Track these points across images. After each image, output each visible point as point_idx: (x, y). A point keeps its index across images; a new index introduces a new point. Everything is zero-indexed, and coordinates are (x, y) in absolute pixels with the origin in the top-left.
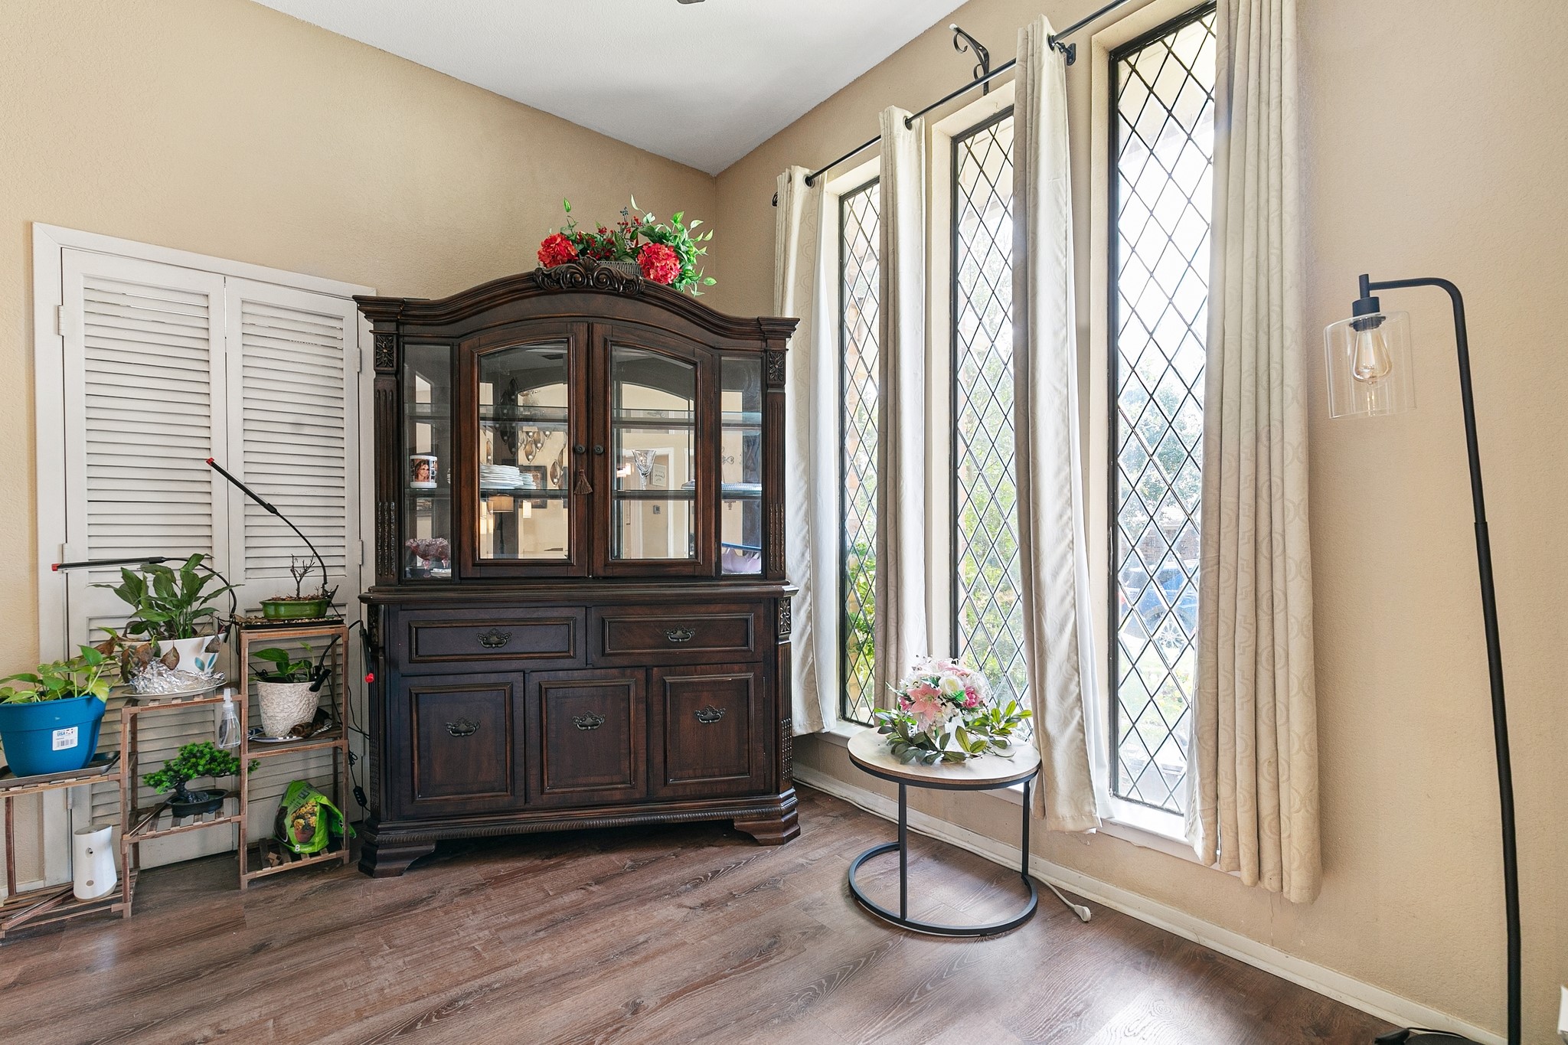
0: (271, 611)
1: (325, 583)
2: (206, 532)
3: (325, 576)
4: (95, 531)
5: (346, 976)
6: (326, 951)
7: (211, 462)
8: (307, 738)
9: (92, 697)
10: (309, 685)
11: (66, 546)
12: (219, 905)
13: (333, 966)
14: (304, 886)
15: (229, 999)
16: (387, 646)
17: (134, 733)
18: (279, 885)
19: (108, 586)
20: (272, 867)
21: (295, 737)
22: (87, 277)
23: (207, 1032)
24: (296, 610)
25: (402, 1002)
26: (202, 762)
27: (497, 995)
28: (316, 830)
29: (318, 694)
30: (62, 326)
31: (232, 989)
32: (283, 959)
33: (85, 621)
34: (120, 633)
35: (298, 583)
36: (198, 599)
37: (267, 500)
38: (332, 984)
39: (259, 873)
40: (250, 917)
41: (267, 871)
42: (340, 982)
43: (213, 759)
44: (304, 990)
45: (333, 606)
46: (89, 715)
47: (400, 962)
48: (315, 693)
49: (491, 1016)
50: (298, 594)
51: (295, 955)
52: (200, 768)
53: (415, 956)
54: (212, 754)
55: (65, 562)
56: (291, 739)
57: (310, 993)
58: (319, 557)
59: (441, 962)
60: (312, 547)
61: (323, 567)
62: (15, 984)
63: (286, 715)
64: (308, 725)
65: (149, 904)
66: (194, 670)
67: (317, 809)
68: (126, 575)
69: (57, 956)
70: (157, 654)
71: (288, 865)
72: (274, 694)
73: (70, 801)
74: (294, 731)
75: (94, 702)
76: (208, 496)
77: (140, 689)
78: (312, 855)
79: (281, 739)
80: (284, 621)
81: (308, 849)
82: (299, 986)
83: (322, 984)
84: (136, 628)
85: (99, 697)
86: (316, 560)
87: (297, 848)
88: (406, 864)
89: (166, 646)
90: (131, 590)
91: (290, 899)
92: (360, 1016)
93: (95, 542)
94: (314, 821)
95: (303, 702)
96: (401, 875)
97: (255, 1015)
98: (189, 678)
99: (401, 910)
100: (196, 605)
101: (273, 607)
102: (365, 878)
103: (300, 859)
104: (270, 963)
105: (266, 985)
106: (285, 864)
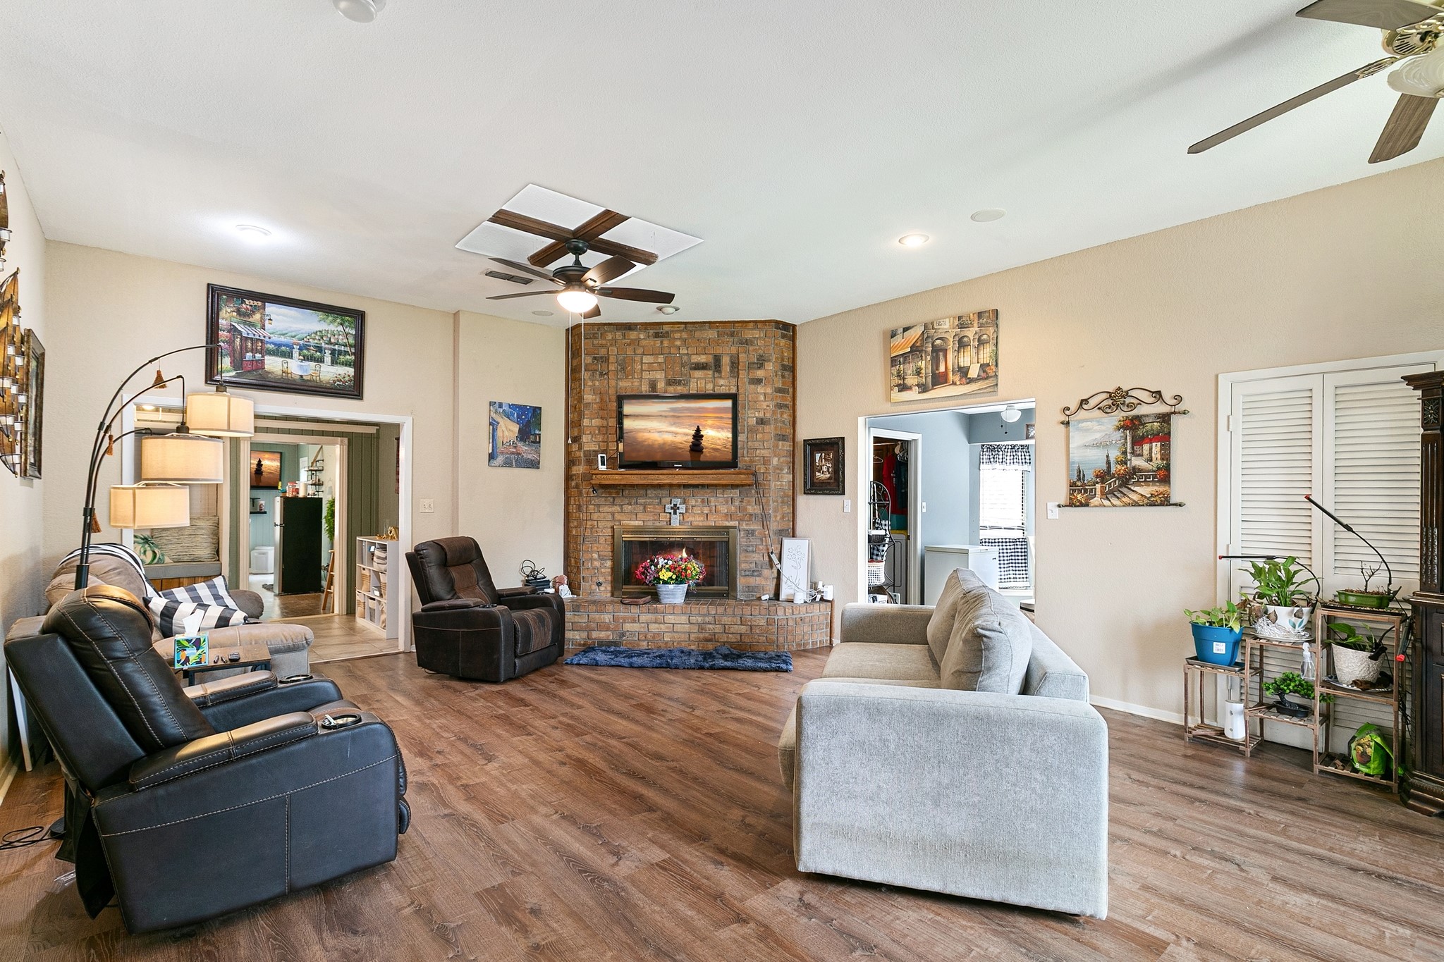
0: (1343, 598)
1: (1390, 583)
2: (1308, 541)
3: (1390, 578)
4: (1245, 538)
5: (1339, 833)
6: (1338, 819)
7: (1308, 498)
8: (1364, 691)
9: (1231, 629)
10: (1369, 654)
11: (1230, 545)
12: (1294, 773)
13: (1335, 826)
14: (1353, 789)
15: (1271, 807)
16: (1424, 638)
17: (1262, 657)
18: (1338, 782)
19: (1246, 570)
20: (1336, 768)
21: (1355, 688)
22: (1245, 396)
23: (1252, 812)
24: (1364, 601)
25: (1361, 859)
26: (1293, 684)
27: (1430, 894)
28: (1372, 759)
29: (1378, 662)
30: (1231, 427)
31: (1274, 805)
32: (1310, 809)
33: (1239, 588)
34: (1251, 598)
35: (1367, 581)
36: (1293, 584)
37: (1345, 521)
38: (1328, 832)
39: (1325, 768)
40: (1307, 786)
41: (1331, 769)
42: (1332, 833)
43: (1301, 684)
44: (1310, 825)
45: (1397, 601)
46: (1232, 639)
47: (1379, 847)
48: (1374, 662)
49: (1414, 897)
50: (1366, 589)
51: (1319, 811)
52: (1291, 687)
53: (1392, 851)
54: (1300, 681)
55: (1230, 555)
56: (1352, 688)
57: (1313, 828)
58: (1385, 563)
59: (1407, 862)
60: (1380, 555)
61: (1389, 571)
62: (1189, 756)
63: (1350, 671)
64: (1366, 682)
65: (1261, 756)
66: (1289, 627)
67: (1372, 744)
68: (1254, 566)
69: (1210, 755)
70: (1266, 612)
71: (1346, 772)
72: (1341, 654)
73: (1229, 685)
74: (1355, 683)
75: (1233, 633)
76: (1309, 518)
77: (1258, 631)
78: (1367, 774)
79: (1345, 686)
80: (1352, 606)
81: (1365, 770)
82: (1309, 823)
83: (1323, 829)
84: (1261, 596)
85: (1235, 629)
86: (1383, 566)
87: (1357, 766)
88: (1435, 811)
89: (1271, 609)
90: (1258, 573)
91: (1339, 790)
92: (1331, 849)
93: (1245, 544)
94: (1370, 751)
95: (1364, 665)
96: (1431, 816)
97: (1278, 819)
98: (1285, 631)
99: (1409, 830)
100: (1292, 588)
101: (1344, 596)
102: (1402, 806)
103: (1357, 773)
104: (1301, 807)
105: (1292, 813)
106: (1345, 771)
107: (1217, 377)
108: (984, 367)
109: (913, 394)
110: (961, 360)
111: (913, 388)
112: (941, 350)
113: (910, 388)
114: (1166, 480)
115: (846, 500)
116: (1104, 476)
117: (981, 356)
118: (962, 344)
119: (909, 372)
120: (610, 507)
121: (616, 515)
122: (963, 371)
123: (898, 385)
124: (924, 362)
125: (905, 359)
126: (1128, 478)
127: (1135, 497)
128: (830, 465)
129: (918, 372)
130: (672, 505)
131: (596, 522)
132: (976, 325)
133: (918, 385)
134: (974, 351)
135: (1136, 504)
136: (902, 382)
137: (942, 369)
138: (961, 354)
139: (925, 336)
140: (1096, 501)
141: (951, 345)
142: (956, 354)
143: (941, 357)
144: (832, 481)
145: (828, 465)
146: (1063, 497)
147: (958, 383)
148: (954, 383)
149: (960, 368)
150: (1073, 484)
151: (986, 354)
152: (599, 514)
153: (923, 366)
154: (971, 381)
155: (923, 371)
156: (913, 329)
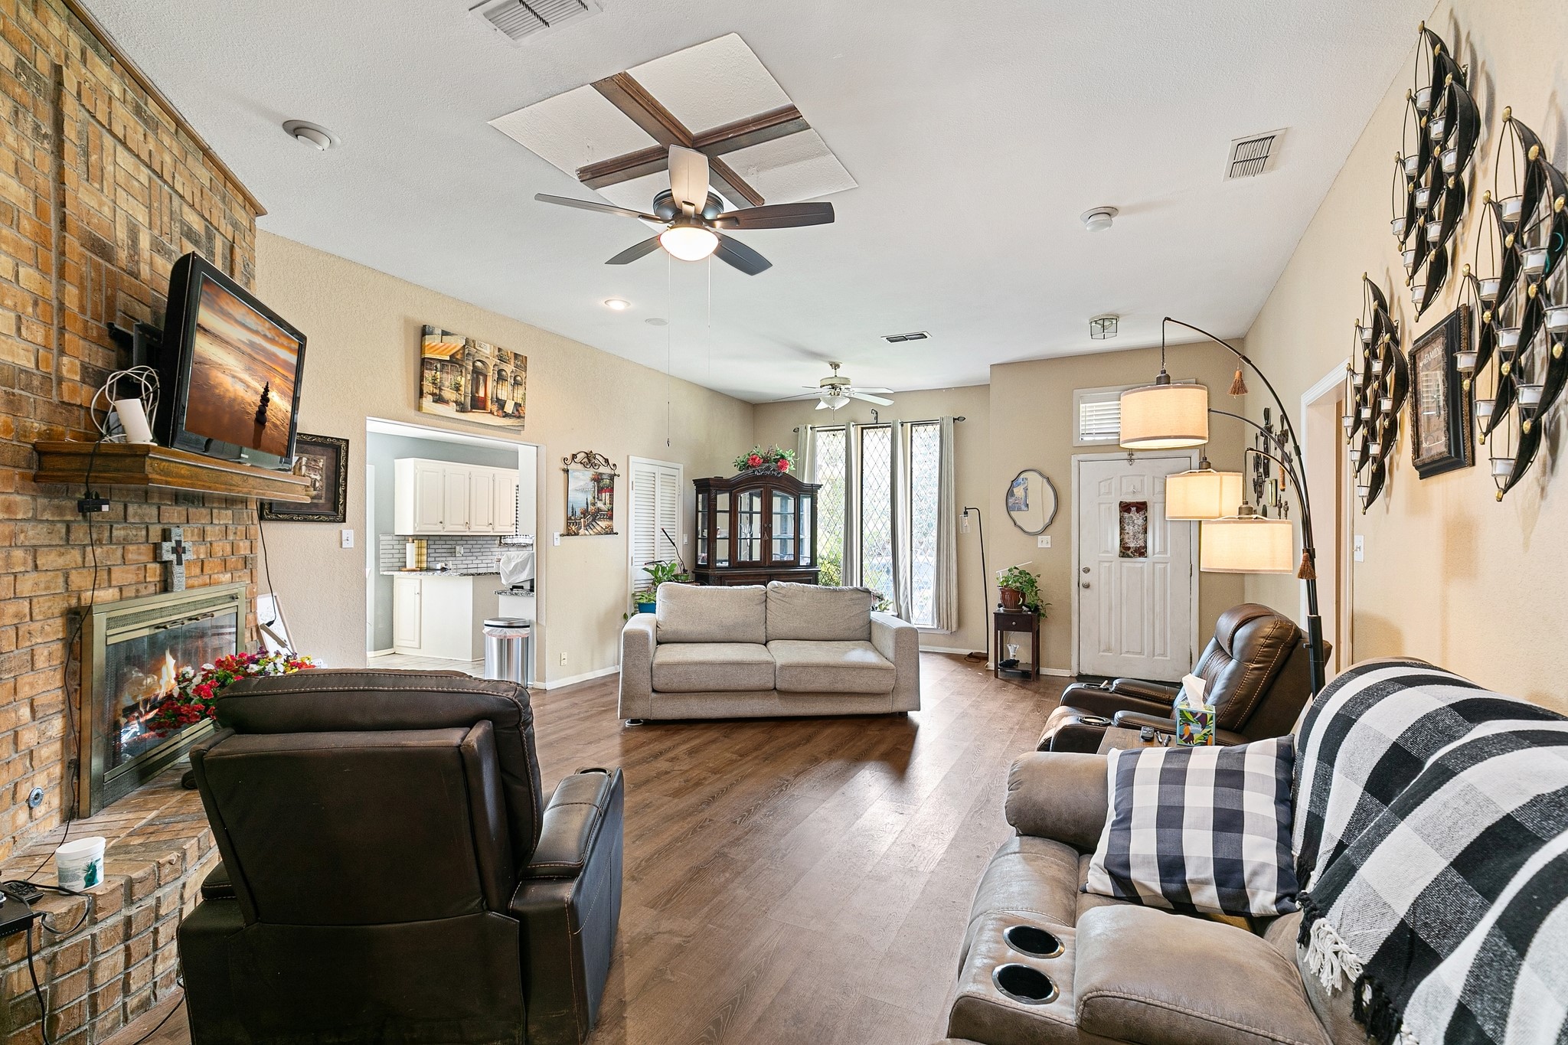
4: (636, 552)
11: (632, 557)
22: (636, 471)
33: (634, 581)
76: (653, 540)
93: (636, 556)
107: (628, 457)
108: (517, 405)
109: (450, 410)
110: (499, 392)
111: (451, 403)
112: (482, 374)
113: (446, 402)
114: (611, 518)
115: (347, 531)
116: (585, 513)
117: (515, 395)
118: (501, 378)
119: (447, 384)
120: (61, 554)
121: (74, 577)
122: (501, 404)
123: (433, 394)
124: (463, 379)
125: (443, 366)
126: (596, 515)
127: (599, 528)
128: (318, 478)
129: (457, 388)
130: (173, 544)
131: (26, 603)
132: (512, 363)
133: (456, 402)
134: (510, 388)
135: (599, 534)
136: (437, 392)
137: (481, 394)
138: (500, 386)
139: (466, 352)
140: (582, 531)
141: (492, 375)
142: (495, 384)
143: (481, 381)
144: (322, 501)
145: (313, 476)
146: (562, 529)
147: (495, 413)
148: (492, 413)
149: (498, 400)
150: (568, 519)
151: (519, 394)
152: (35, 575)
153: (463, 383)
154: (506, 415)
155: (462, 389)
156: (454, 337)
